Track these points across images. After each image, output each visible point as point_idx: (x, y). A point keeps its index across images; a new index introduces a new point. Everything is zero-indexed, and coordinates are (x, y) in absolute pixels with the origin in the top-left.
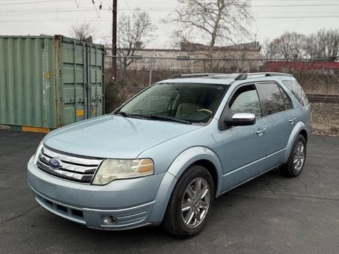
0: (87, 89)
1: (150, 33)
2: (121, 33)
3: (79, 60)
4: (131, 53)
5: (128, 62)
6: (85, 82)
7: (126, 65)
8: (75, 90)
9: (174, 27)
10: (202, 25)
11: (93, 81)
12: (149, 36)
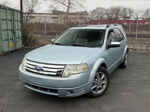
0: (14, 32)
1: (38, 6)
2: (24, 5)
3: (9, 18)
4: (29, 15)
5: (28, 19)
6: (13, 29)
7: (27, 21)
8: (8, 33)
9: (50, 3)
10: (63, 2)
11: (17, 28)
12: (38, 7)
